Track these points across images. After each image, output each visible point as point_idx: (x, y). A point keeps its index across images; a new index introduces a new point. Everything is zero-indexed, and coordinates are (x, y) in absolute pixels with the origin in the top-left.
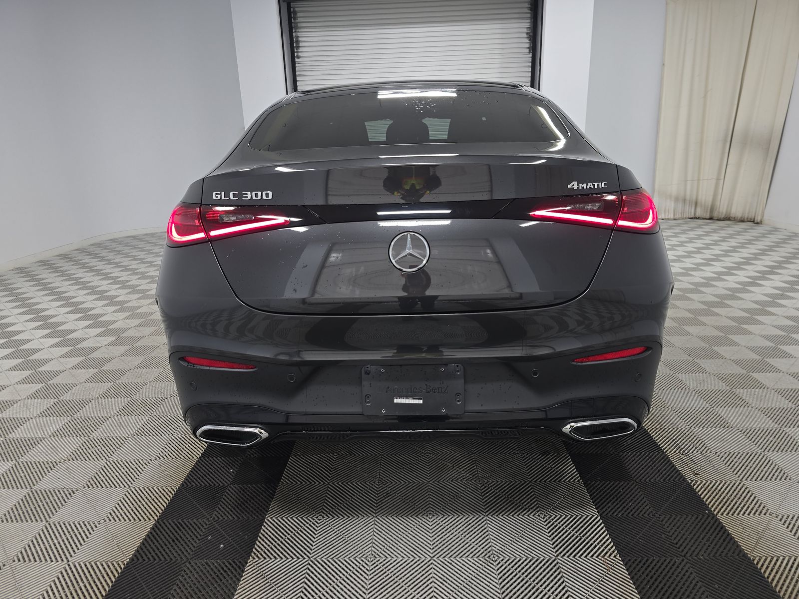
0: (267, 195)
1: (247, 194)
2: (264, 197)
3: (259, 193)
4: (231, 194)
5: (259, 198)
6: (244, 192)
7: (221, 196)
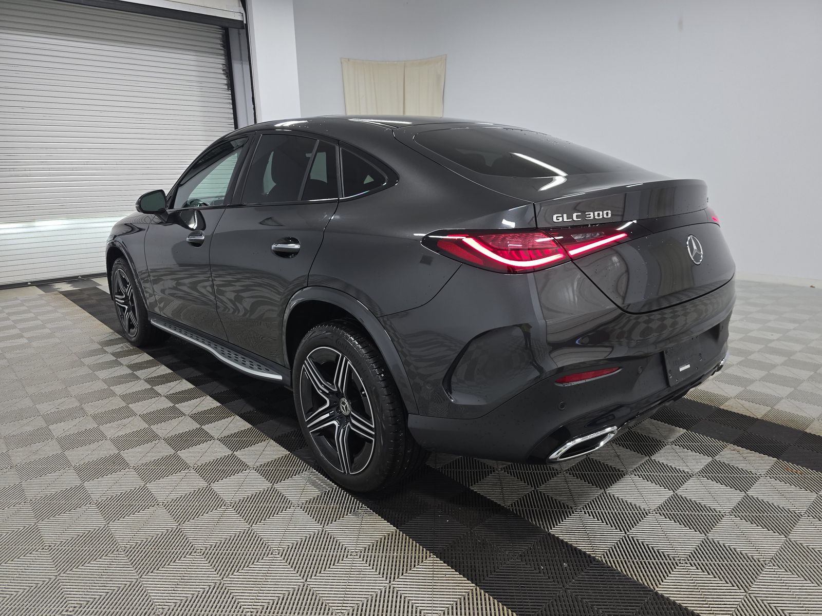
0: (607, 214)
1: (590, 214)
2: (605, 216)
3: (601, 213)
4: (575, 215)
5: (601, 217)
6: (587, 213)
7: (563, 219)
